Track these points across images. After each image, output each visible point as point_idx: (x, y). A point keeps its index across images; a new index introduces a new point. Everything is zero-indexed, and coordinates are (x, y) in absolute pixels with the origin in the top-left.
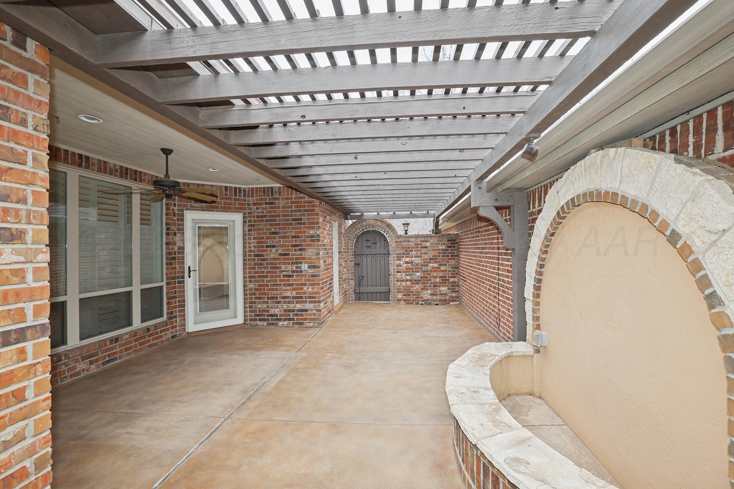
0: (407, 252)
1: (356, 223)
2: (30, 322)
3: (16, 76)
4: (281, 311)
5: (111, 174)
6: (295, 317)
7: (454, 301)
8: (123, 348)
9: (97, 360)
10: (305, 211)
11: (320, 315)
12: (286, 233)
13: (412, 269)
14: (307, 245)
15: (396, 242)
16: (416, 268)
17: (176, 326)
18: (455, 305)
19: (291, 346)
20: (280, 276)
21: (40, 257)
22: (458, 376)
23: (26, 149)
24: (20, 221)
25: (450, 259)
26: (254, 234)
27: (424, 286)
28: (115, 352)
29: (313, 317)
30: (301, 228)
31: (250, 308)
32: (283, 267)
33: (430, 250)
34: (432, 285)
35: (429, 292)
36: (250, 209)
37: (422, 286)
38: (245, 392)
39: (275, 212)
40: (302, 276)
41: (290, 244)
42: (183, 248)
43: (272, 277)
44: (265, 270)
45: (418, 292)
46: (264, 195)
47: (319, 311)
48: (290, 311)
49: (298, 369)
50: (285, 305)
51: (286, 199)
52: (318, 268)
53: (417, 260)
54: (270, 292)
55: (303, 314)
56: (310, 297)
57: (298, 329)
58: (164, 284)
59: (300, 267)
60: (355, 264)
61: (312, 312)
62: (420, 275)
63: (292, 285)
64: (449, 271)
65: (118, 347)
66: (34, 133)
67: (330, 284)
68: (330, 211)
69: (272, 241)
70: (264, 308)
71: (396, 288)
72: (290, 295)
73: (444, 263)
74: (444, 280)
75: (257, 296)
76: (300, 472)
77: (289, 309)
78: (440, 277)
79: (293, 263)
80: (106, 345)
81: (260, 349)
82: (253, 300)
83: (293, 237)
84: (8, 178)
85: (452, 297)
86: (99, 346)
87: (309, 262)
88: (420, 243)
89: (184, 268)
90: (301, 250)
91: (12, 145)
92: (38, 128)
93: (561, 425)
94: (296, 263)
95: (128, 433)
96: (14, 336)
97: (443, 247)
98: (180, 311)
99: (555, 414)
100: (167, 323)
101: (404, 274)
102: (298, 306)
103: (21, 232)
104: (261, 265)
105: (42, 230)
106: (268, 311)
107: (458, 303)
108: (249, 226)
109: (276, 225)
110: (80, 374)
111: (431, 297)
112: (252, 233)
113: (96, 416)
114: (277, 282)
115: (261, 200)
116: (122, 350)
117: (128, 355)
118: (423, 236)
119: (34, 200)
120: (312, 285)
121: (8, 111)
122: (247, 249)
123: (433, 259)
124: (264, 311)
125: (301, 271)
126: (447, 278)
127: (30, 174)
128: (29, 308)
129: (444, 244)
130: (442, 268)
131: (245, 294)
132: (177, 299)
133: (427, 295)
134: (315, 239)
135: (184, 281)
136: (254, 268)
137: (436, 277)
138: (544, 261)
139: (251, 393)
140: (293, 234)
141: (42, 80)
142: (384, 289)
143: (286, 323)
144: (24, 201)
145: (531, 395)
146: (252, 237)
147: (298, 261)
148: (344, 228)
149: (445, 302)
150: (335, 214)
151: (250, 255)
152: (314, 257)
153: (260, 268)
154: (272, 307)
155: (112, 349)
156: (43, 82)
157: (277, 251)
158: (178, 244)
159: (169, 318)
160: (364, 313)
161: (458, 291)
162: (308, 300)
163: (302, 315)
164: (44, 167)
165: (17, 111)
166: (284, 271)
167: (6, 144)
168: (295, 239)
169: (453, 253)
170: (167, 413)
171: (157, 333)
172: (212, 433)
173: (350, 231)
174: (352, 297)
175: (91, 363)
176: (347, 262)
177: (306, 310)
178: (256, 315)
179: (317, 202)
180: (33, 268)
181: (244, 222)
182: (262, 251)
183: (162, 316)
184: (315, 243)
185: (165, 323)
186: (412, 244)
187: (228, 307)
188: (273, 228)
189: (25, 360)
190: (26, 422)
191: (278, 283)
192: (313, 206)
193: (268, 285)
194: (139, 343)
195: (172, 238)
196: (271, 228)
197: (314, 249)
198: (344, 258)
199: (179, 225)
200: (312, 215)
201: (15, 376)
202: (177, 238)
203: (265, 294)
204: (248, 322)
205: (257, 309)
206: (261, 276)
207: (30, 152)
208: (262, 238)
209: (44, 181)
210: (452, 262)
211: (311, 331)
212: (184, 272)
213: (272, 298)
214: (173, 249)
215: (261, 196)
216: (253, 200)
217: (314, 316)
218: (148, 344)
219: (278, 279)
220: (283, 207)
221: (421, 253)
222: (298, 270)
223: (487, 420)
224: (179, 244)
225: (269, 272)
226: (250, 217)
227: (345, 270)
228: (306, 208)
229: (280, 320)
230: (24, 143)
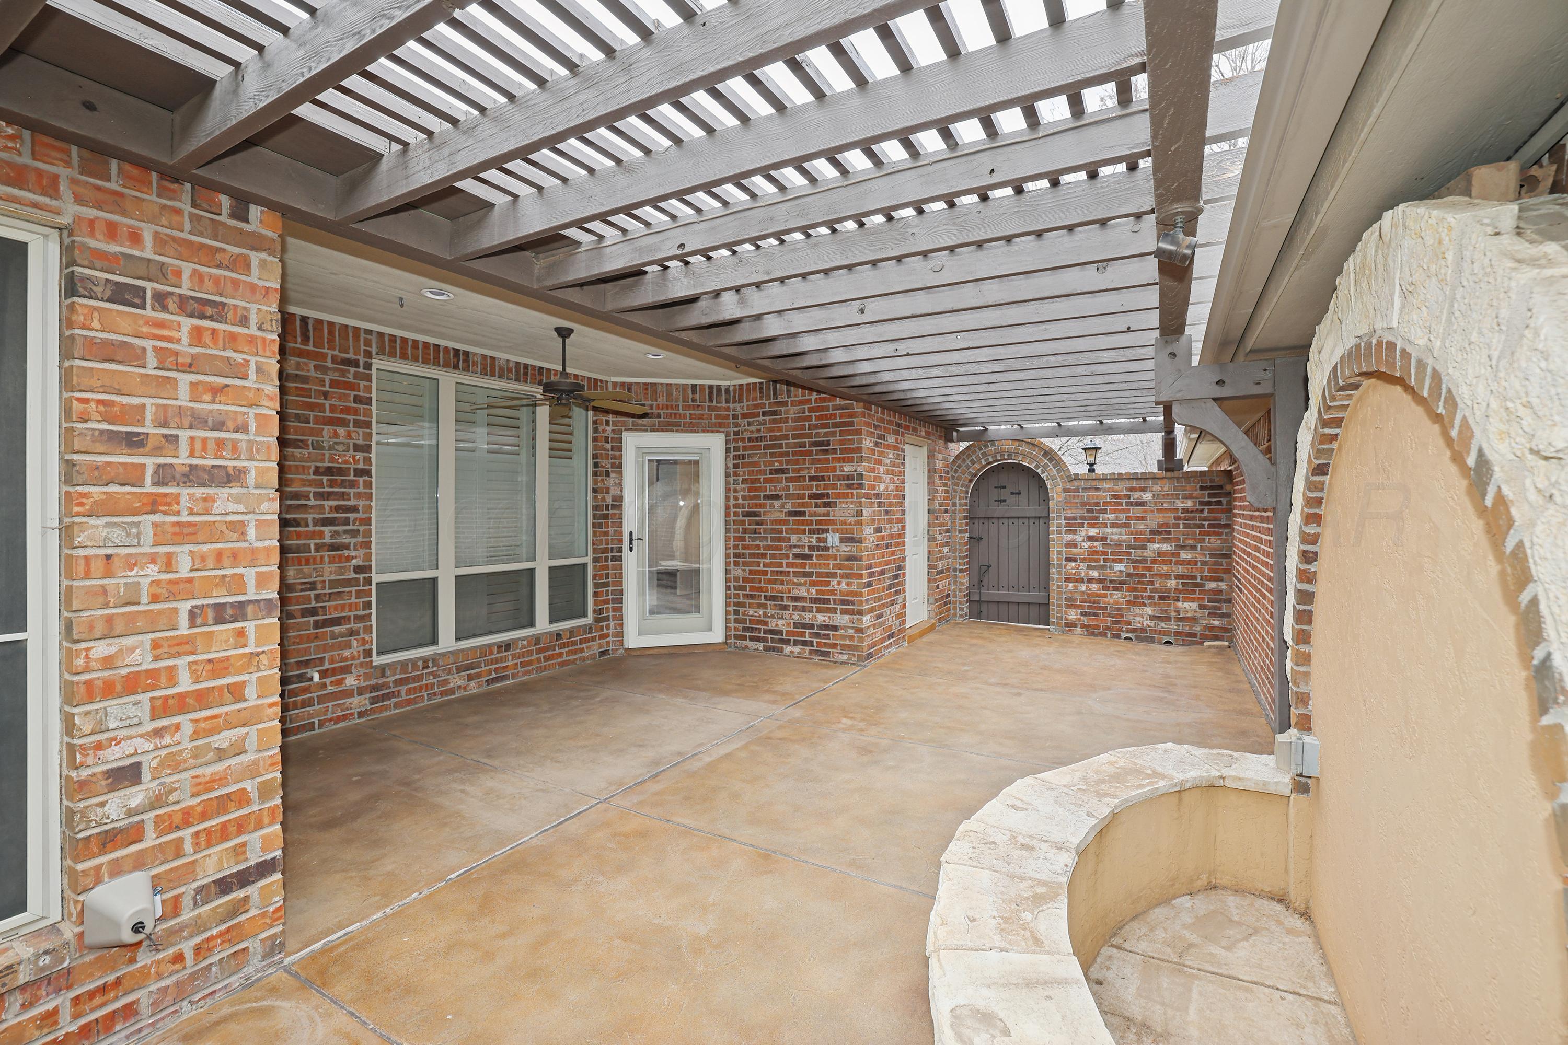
0: (1092, 514)
1: (972, 449)
2: (251, 594)
3: (235, 260)
4: (789, 624)
5: (501, 376)
6: (815, 640)
7: (1216, 638)
8: (518, 661)
9: (479, 675)
10: (836, 425)
11: (861, 640)
12: (799, 470)
13: (1105, 553)
14: (839, 496)
15: (1065, 491)
16: (1117, 553)
17: (607, 636)
18: (1217, 647)
19: (784, 694)
20: (787, 557)
21: (264, 506)
22: (1019, 803)
23: (248, 358)
24: (240, 455)
25: (1208, 534)
26: (744, 472)
27: (1136, 597)
28: (507, 667)
29: (847, 642)
30: (827, 460)
31: (735, 614)
32: (794, 539)
33: (1152, 511)
34: (1156, 595)
35: (1149, 611)
36: (737, 425)
37: (1129, 596)
38: (656, 763)
39: (780, 429)
40: (828, 557)
41: (807, 492)
42: (621, 499)
43: (773, 556)
44: (761, 544)
45: (1119, 609)
46: (761, 399)
47: (860, 630)
48: (804, 626)
49: (770, 738)
50: (796, 613)
51: (801, 402)
52: (858, 542)
53: (1114, 534)
54: (769, 586)
55: (829, 635)
56: (843, 602)
57: (817, 664)
58: (588, 560)
59: (825, 540)
60: (970, 538)
61: (846, 631)
62: (1123, 569)
63: (809, 575)
64: (1204, 563)
65: (510, 658)
66: (259, 334)
67: (896, 577)
68: (899, 425)
69: (775, 487)
70: (760, 616)
71: (1064, 596)
72: (805, 594)
73: (1191, 542)
74: (1190, 585)
75: (748, 592)
76: (656, 922)
77: (803, 621)
78: (1178, 577)
79: (812, 532)
80: (491, 653)
81: (726, 693)
82: (741, 600)
83: (812, 479)
84: (223, 399)
85: (1212, 628)
86: (481, 653)
87: (842, 530)
88: (1125, 492)
89: (621, 534)
90: (827, 505)
91: (229, 354)
92: (264, 327)
93: (1325, 1001)
94: (818, 531)
95: (463, 791)
96: (230, 611)
97: (1189, 504)
98: (614, 610)
99: (1324, 968)
100: (591, 628)
101: (1083, 566)
102: (821, 618)
103: (239, 471)
104: (755, 533)
105: (268, 469)
106: (766, 623)
107: (1227, 643)
108: (735, 457)
109: (781, 455)
110: (454, 693)
111: (1152, 624)
112: (740, 470)
113: (441, 758)
114: (782, 567)
115: (756, 406)
116: (516, 664)
117: (526, 673)
118: (1135, 477)
119: (258, 427)
120: (847, 576)
121: (223, 309)
122: (732, 502)
123: (1159, 533)
124: (759, 622)
125: (827, 549)
126: (1199, 581)
127: (253, 392)
128: (250, 575)
129: (1190, 497)
130: (1185, 555)
131: (728, 588)
132: (610, 589)
133: (1142, 617)
134: (854, 482)
135: (621, 557)
136: (743, 539)
137: (1167, 576)
138: (1314, 542)
139: (664, 768)
140: (813, 474)
141: (271, 258)
142: (1035, 595)
143: (797, 649)
144: (242, 428)
145: (1281, 901)
146: (740, 479)
147: (820, 529)
148: (945, 459)
149: (1190, 639)
150: (915, 430)
151: (736, 514)
152: (852, 520)
153: (754, 539)
154: (772, 616)
155: (500, 660)
156: (272, 262)
157: (783, 506)
158: (612, 492)
159: (597, 620)
160: (974, 645)
161: (1228, 615)
162: (839, 607)
163: (827, 636)
164: (272, 380)
165: (235, 306)
166: (795, 546)
167: (222, 353)
168: (815, 483)
169: (1215, 519)
170: (526, 774)
171: (574, 643)
172: (566, 820)
173: (959, 466)
174: (962, 609)
175: (470, 677)
176: (952, 534)
177: (835, 628)
178: (745, 629)
179: (858, 408)
180: (257, 520)
181: (727, 450)
182: (756, 506)
183: (585, 615)
184: (854, 492)
185: (589, 629)
186: (1106, 496)
187: (698, 610)
188: (777, 461)
189: (245, 646)
190: (246, 729)
191: (784, 569)
192: (852, 415)
193: (765, 573)
194: (545, 657)
195: (603, 480)
196: (773, 461)
197: (852, 502)
198: (941, 525)
199: (614, 457)
200: (849, 433)
201: (232, 665)
202: (611, 481)
203: (760, 589)
204: (732, 641)
205: (748, 618)
206: (754, 554)
207: (253, 360)
208: (758, 480)
209: (272, 399)
210: (1214, 542)
211: (841, 671)
212: (621, 541)
213: (773, 598)
214: (603, 499)
215: (756, 400)
216: (742, 408)
217: (850, 640)
218: (560, 660)
219: (784, 562)
220: (795, 420)
221: (1128, 518)
222: (822, 545)
223: (995, 913)
224: (614, 491)
225: (768, 547)
226: (736, 440)
227: (945, 549)
228: (838, 420)
229: (787, 642)
230: (245, 349)
